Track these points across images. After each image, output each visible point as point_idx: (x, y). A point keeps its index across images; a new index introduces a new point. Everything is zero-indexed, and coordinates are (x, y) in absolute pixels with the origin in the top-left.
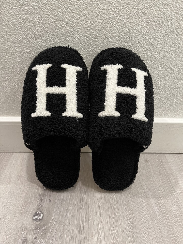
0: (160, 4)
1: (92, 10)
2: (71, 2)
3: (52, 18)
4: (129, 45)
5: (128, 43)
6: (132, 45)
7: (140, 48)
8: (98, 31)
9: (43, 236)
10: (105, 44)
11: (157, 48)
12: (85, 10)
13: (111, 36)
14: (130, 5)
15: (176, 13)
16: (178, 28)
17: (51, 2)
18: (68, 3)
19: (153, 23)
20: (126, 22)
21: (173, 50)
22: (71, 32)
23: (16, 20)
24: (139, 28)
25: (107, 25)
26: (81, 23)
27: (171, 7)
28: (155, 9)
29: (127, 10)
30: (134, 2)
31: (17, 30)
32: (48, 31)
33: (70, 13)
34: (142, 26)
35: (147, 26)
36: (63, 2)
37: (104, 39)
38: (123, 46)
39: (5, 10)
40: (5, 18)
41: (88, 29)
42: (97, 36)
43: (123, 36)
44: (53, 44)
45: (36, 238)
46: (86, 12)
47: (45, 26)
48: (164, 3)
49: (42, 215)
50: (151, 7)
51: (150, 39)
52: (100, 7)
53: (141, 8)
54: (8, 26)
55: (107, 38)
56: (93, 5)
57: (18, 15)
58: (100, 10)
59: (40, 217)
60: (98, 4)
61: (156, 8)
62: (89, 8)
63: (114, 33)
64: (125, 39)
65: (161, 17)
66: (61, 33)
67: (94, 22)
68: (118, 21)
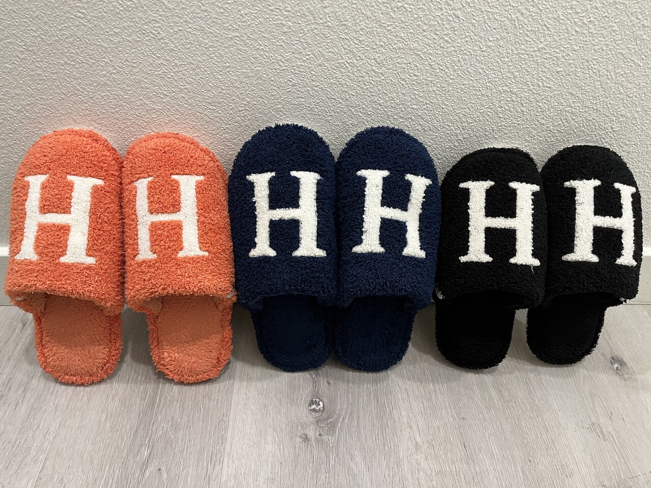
0: (512, 83)
1: (404, 92)
2: (372, 82)
3: (340, 103)
4: (459, 139)
5: (457, 136)
6: (464, 138)
7: (475, 143)
8: (410, 120)
9: (330, 432)
10: (421, 137)
11: (503, 142)
12: (393, 92)
13: (431, 127)
14: (464, 85)
15: (537, 94)
16: (538, 114)
17: (341, 81)
18: (367, 84)
19: (499, 109)
20: (456, 107)
21: (529, 145)
22: (367, 122)
23: (283, 105)
24: (475, 115)
25: (425, 112)
26: (385, 109)
27: (529, 86)
28: (503, 90)
29: (458, 92)
30: (470, 81)
31: (281, 119)
32: (331, 121)
33: (369, 96)
34: (480, 113)
35: (489, 113)
36: (359, 81)
37: (419, 131)
38: (449, 140)
39: (265, 92)
40: (264, 103)
41: (395, 117)
42: (408, 127)
43: (450, 126)
44: (337, 138)
45: (320, 435)
46: (394, 94)
47: (326, 115)
48: (518, 81)
49: (321, 403)
50: (496, 87)
51: (493, 130)
52: (416, 88)
53: (480, 89)
54: (268, 113)
55: (423, 129)
56: (406, 86)
57: (285, 98)
58: (417, 93)
59: (319, 407)
60: (414, 84)
61: (504, 88)
62: (399, 90)
63: (435, 123)
64: (452, 131)
65: (513, 101)
66: (351, 124)
67: (405, 108)
68: (444, 107)
